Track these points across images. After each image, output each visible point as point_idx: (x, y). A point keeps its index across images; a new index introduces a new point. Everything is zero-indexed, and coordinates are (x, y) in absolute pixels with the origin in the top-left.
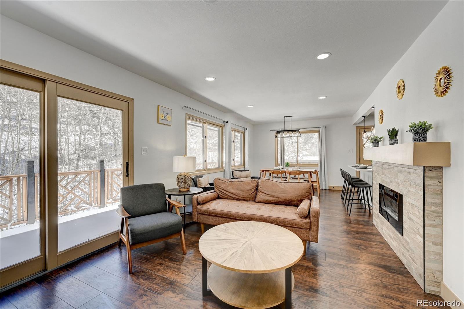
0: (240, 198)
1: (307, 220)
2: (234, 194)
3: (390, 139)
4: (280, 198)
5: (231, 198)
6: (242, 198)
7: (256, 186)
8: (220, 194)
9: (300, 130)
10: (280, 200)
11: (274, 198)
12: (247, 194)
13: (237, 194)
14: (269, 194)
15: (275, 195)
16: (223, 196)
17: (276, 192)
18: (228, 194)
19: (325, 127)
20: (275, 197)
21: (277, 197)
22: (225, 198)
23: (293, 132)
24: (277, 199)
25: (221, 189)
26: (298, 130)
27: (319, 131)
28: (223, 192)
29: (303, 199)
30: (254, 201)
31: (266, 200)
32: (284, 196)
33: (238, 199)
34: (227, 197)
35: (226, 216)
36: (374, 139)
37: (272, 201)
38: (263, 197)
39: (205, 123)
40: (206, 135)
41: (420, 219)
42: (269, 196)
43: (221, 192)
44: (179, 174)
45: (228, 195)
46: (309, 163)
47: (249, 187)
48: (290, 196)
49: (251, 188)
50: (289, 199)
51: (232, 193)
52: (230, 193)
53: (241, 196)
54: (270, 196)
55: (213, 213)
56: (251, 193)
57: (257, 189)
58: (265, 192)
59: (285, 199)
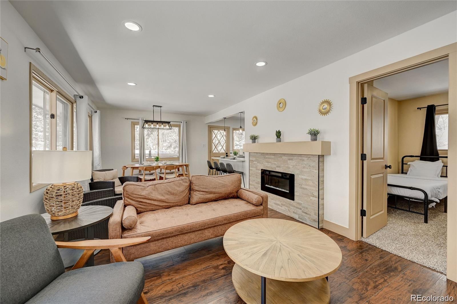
0: (172, 204)
1: (262, 207)
2: (163, 202)
3: (277, 138)
4: (221, 193)
5: (158, 207)
6: (174, 204)
7: (188, 185)
8: (139, 205)
9: (170, 123)
10: (221, 195)
11: (215, 195)
12: (181, 197)
13: (168, 200)
14: (209, 191)
15: (216, 191)
16: (145, 209)
17: (216, 188)
18: (154, 203)
19: (186, 122)
20: (216, 193)
21: (218, 193)
22: (148, 210)
23: (162, 124)
24: (219, 194)
25: (141, 198)
26: (168, 123)
27: (179, 126)
28: (144, 203)
29: (238, 189)
30: (189, 203)
31: (206, 199)
32: (224, 191)
33: (169, 207)
34: (151, 207)
35: (182, 232)
36: (253, 137)
37: (213, 198)
38: (202, 196)
39: (52, 91)
40: (54, 113)
41: (314, 187)
42: (209, 194)
43: (142, 202)
44: (50, 186)
45: (154, 205)
46: (170, 157)
47: (182, 189)
48: (230, 189)
49: (185, 189)
50: (229, 191)
51: (160, 201)
52: (157, 201)
53: (173, 202)
54: (211, 193)
55: (159, 235)
56: (185, 194)
57: (190, 189)
58: (204, 191)
59: (225, 193)
